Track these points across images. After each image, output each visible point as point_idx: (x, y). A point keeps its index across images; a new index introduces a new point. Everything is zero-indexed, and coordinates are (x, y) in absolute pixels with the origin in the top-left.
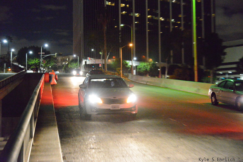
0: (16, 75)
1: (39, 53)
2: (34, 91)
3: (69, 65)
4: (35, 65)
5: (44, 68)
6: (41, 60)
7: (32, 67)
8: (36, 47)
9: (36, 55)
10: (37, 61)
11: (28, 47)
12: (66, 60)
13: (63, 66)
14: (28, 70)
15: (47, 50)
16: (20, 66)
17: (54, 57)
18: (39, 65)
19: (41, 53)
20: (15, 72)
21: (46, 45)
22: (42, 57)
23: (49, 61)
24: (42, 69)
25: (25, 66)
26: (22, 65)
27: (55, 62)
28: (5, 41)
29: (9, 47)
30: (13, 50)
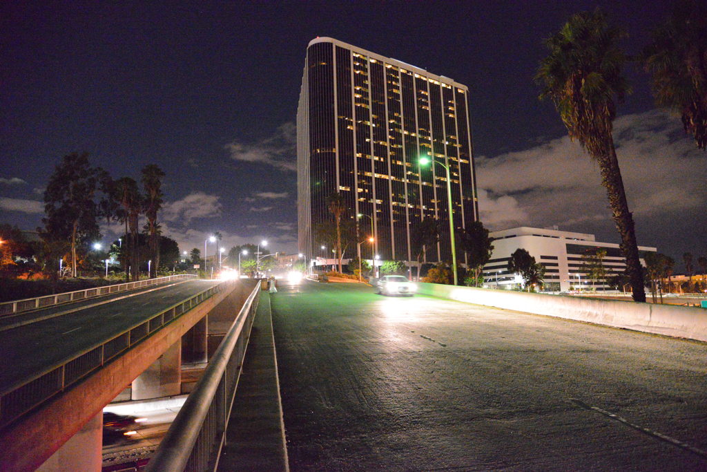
1: (255, 253)
4: (251, 268)
5: (262, 271)
6: (258, 262)
7: (246, 271)
8: (251, 245)
9: (252, 256)
10: (252, 263)
11: (241, 246)
12: (290, 261)
15: (266, 249)
17: (274, 257)
18: (256, 269)
19: (258, 253)
21: (264, 243)
22: (260, 258)
23: (269, 263)
24: (259, 273)
25: (237, 270)
27: (276, 264)
28: (213, 239)
29: (217, 246)
30: (222, 250)
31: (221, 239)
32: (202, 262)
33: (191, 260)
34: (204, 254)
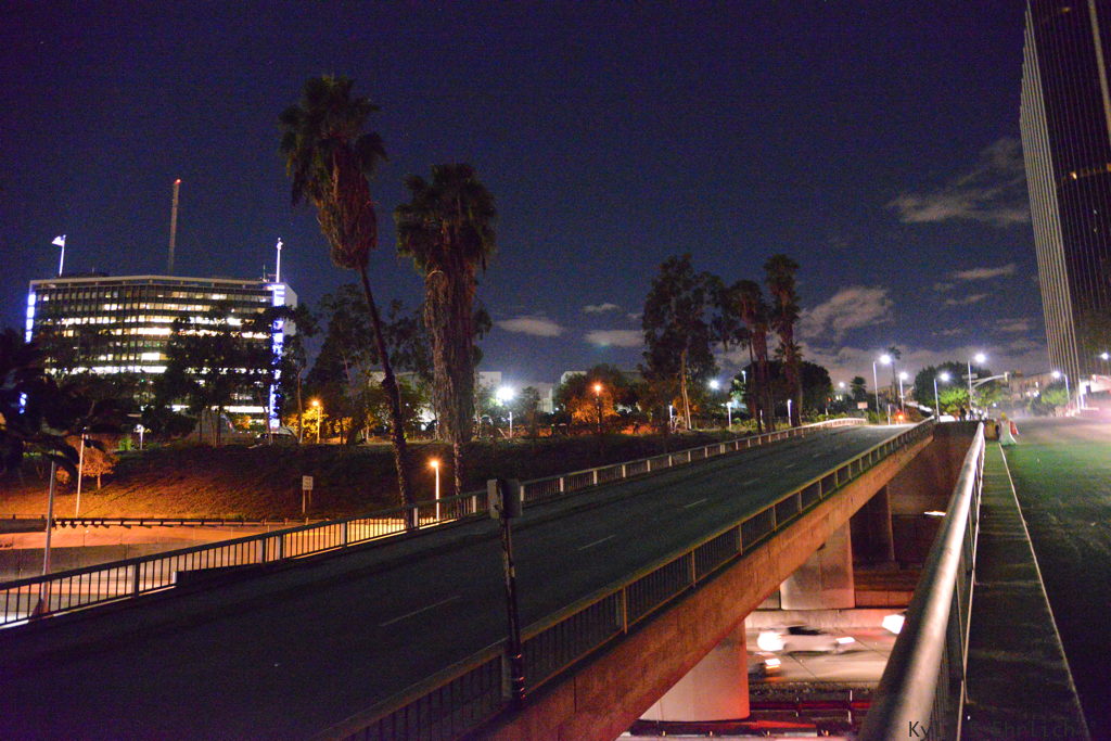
0: (915, 428)
1: (964, 377)
2: (965, 462)
3: (1043, 398)
5: (979, 408)
6: (971, 391)
7: (950, 409)
8: (955, 363)
9: (959, 382)
10: (959, 394)
11: (935, 366)
12: (1034, 386)
13: (1027, 400)
14: (942, 414)
15: (983, 368)
16: (922, 408)
17: (1002, 381)
18: (967, 405)
19: (970, 376)
20: (912, 420)
21: (980, 358)
22: (973, 384)
23: (991, 392)
24: (975, 411)
25: (933, 407)
26: (926, 406)
27: (1005, 394)
28: (885, 359)
29: (894, 369)
30: (904, 376)
31: (898, 358)
32: (870, 399)
33: (853, 396)
34: (874, 385)
